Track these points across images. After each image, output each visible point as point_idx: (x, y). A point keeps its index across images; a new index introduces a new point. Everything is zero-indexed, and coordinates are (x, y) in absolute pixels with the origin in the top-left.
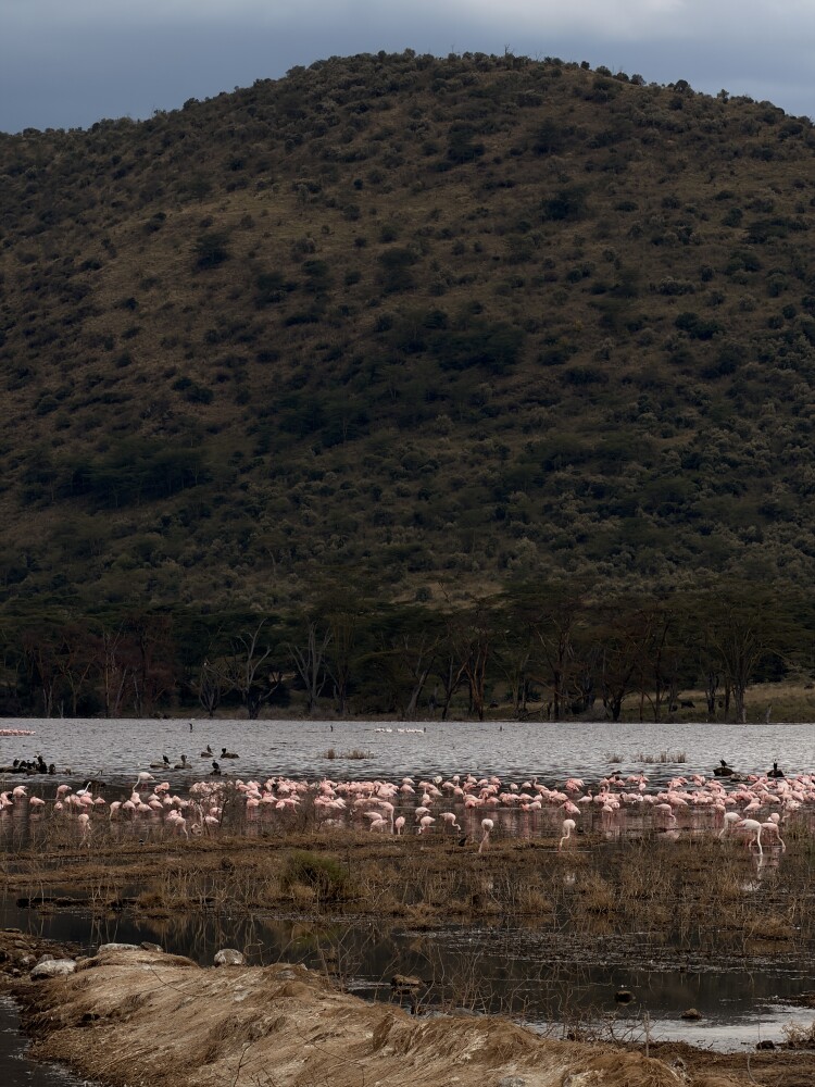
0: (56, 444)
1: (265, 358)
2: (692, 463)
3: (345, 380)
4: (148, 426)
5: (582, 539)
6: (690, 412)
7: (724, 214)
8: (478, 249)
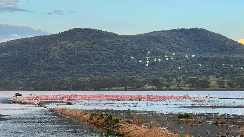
0: (47, 65)
1: (67, 57)
2: (107, 67)
3: (74, 59)
4: (56, 63)
5: (97, 74)
6: (107, 62)
7: (110, 43)
8: (87, 47)
